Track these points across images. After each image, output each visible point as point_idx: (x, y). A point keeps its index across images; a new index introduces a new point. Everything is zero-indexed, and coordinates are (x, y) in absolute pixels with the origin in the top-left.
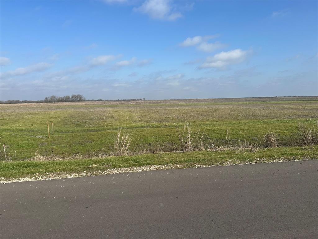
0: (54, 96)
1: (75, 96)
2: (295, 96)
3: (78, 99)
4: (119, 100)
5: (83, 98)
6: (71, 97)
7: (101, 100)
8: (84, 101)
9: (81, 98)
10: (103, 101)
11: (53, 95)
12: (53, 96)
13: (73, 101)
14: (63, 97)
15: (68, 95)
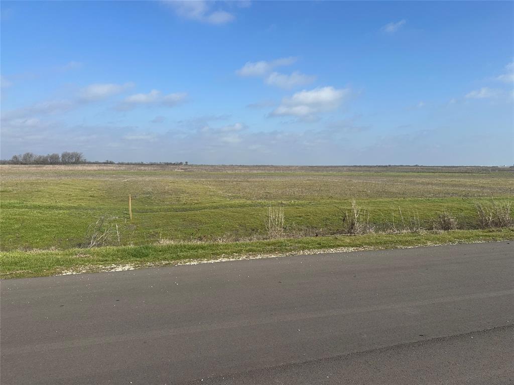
0: (30, 153)
1: (69, 154)
2: (416, 166)
3: (73, 159)
4: (142, 163)
5: (82, 159)
6: (60, 156)
7: (111, 163)
8: (85, 163)
9: (78, 158)
10: (114, 164)
11: (27, 152)
12: (28, 154)
13: (64, 163)
14: (45, 155)
15: (56, 153)
